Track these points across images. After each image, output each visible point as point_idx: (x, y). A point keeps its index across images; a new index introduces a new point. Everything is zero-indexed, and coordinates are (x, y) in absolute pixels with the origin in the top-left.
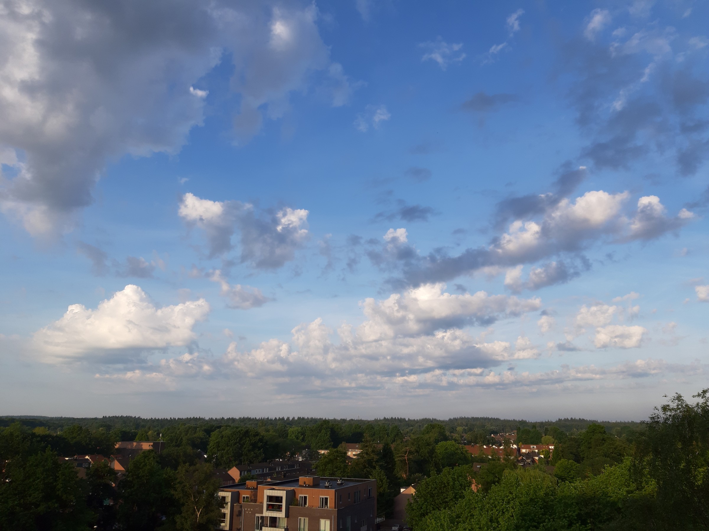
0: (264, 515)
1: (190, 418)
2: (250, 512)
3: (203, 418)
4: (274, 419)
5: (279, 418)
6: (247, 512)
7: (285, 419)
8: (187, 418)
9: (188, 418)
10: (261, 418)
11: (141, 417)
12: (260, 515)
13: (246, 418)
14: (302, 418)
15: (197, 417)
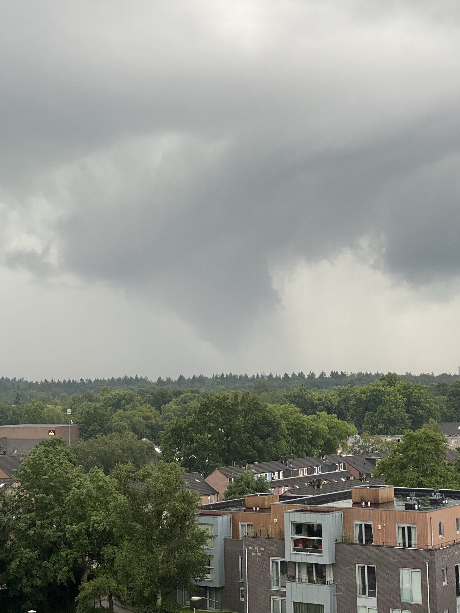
0: (287, 559)
1: (117, 378)
2: (259, 554)
3: (143, 378)
4: (282, 376)
5: (293, 375)
6: (253, 554)
7: (306, 377)
8: (113, 378)
9: (115, 378)
10: (258, 375)
11: (25, 380)
12: (279, 560)
13: (227, 375)
14: (340, 373)
15: (131, 377)
